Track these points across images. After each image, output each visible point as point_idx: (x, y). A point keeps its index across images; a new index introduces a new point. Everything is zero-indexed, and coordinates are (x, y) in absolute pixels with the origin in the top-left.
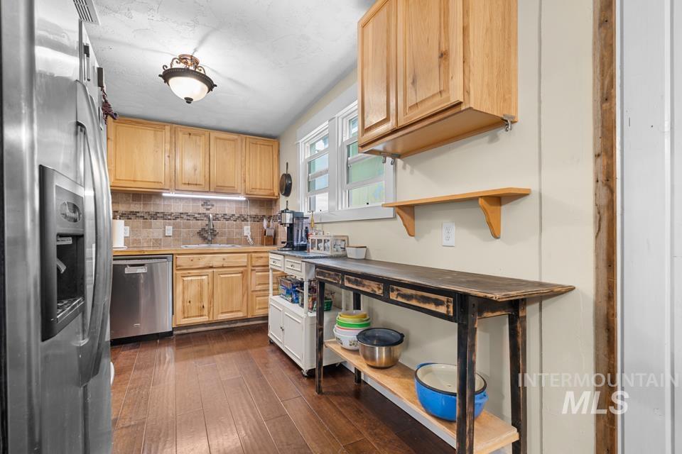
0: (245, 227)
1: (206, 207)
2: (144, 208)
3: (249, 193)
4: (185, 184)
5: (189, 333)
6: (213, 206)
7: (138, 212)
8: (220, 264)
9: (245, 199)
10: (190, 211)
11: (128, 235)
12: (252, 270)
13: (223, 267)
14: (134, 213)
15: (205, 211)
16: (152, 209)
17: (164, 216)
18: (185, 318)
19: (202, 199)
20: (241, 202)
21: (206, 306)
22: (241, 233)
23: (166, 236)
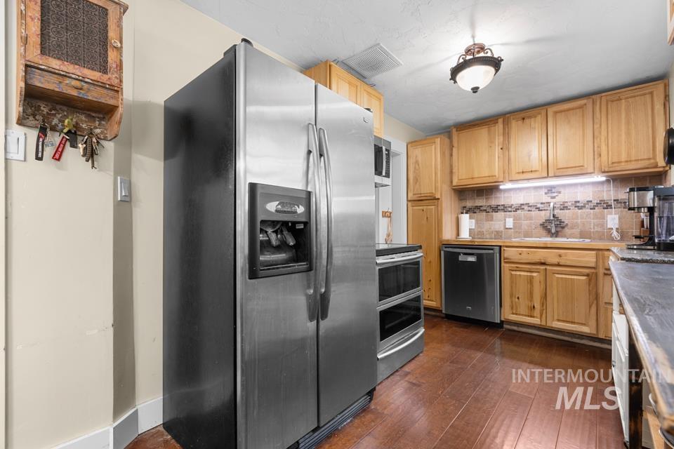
0: (609, 217)
1: (549, 195)
2: (486, 202)
3: (606, 170)
4: (519, 173)
5: (519, 332)
6: (560, 193)
7: (482, 206)
8: (555, 260)
9: (604, 179)
10: (532, 201)
11: (473, 227)
12: (605, 274)
13: (559, 265)
14: (478, 208)
15: (549, 200)
16: (493, 202)
17: (505, 209)
18: (513, 314)
19: (546, 187)
20: (602, 183)
21: (537, 306)
23: (507, 228)
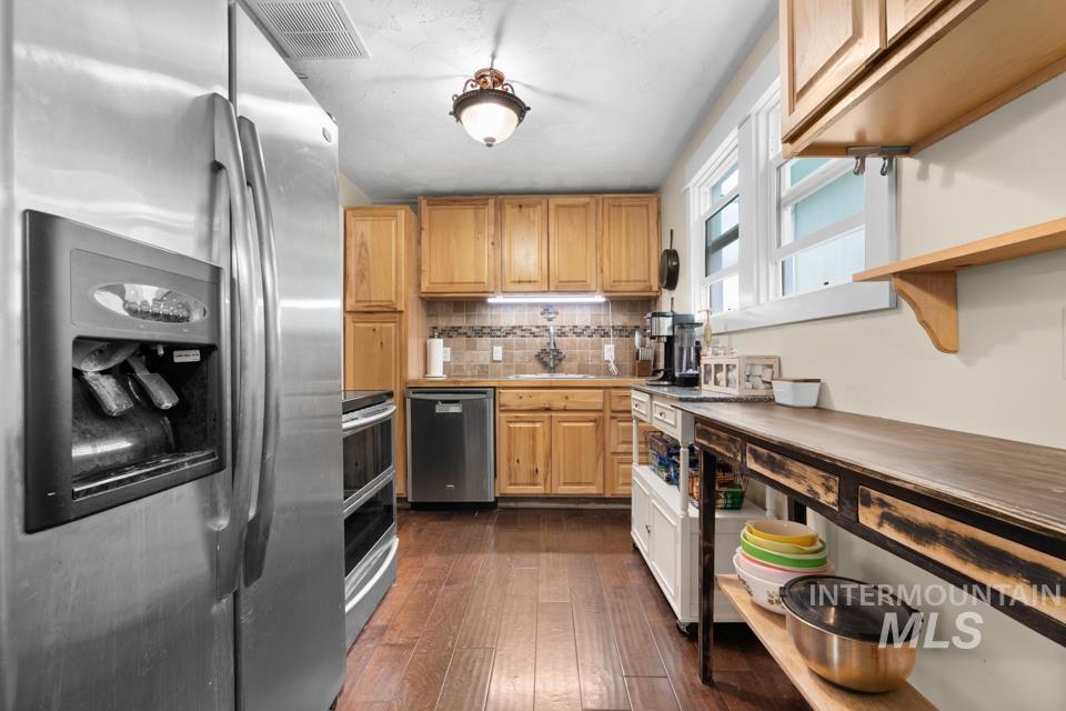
0: (606, 347)
1: (546, 316)
2: (467, 321)
3: (609, 289)
4: (514, 282)
5: (518, 509)
6: (557, 313)
7: (461, 328)
8: (561, 405)
9: (603, 300)
10: (525, 323)
11: (448, 360)
12: (612, 418)
13: (565, 410)
14: (455, 329)
15: (546, 323)
16: (477, 323)
17: (492, 332)
18: (511, 484)
19: (542, 305)
20: (598, 305)
21: (541, 469)
22: (600, 357)
23: (494, 361)
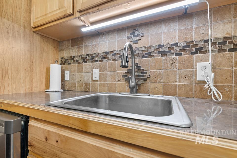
0: (199, 65)
1: (133, 39)
7: (74, 57)
10: (116, 49)
17: (93, 58)
22: (191, 76)
23: (94, 80)
